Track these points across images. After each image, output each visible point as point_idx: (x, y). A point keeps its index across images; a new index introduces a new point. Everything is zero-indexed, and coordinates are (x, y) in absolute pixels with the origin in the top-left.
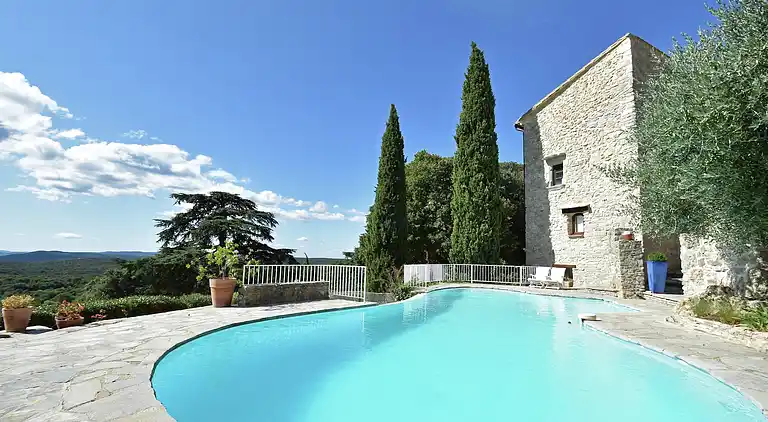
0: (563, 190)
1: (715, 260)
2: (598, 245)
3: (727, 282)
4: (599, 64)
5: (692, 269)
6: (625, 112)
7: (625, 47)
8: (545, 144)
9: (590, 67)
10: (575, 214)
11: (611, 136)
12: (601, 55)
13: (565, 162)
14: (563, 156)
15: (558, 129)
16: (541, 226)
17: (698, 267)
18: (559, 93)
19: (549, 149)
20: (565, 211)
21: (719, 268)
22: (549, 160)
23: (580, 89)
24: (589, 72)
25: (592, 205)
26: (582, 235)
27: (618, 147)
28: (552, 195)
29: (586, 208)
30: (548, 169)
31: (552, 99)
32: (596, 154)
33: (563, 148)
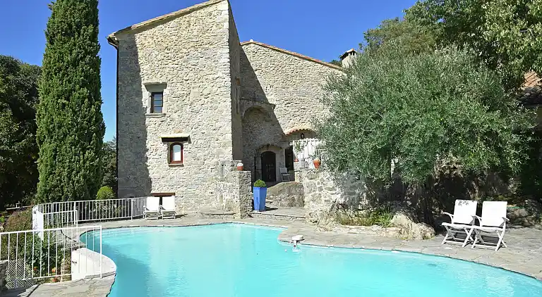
0: (163, 119)
1: (331, 187)
2: (196, 173)
3: (342, 201)
4: (202, 11)
5: (313, 193)
6: (222, 61)
7: (224, 6)
8: (145, 68)
9: (193, 10)
10: (173, 142)
11: (211, 77)
12: (204, 4)
13: (166, 92)
14: (164, 85)
15: (159, 57)
16: (137, 154)
17: (317, 192)
18: (163, 22)
19: (148, 75)
20: (164, 140)
21: (334, 192)
22: (148, 86)
23: (183, 27)
24: (192, 14)
25: (192, 137)
26: (180, 164)
27: (215, 89)
28: (151, 123)
29: (187, 139)
30: (146, 95)
31: (153, 25)
32: (196, 90)
33: (164, 78)
